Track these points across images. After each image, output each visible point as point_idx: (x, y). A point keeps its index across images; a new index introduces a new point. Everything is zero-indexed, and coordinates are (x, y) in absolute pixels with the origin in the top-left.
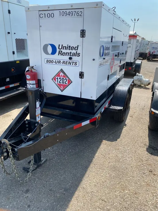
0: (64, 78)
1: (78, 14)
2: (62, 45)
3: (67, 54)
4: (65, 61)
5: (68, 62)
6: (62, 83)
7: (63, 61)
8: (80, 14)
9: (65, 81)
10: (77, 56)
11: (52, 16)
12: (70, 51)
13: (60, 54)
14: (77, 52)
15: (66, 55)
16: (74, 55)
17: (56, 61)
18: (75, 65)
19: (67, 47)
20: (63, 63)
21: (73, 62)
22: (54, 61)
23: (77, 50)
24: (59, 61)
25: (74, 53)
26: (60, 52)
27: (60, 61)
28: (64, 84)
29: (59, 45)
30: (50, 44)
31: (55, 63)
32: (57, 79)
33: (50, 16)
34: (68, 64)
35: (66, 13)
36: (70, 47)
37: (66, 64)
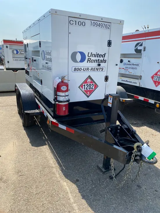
0: (91, 84)
1: (106, 27)
2: (91, 53)
3: (96, 61)
4: (93, 68)
5: (96, 69)
6: (89, 89)
7: (91, 68)
8: (108, 27)
9: (92, 86)
10: (104, 62)
11: (84, 25)
12: (99, 58)
13: (89, 61)
14: (104, 59)
15: (94, 62)
16: (102, 61)
17: (84, 68)
18: (101, 70)
19: (96, 54)
20: (91, 69)
21: (100, 68)
22: (82, 69)
23: (104, 57)
24: (87, 68)
25: (102, 60)
26: (89, 59)
27: (89, 68)
28: (91, 89)
29: (89, 53)
30: (79, 52)
31: (84, 70)
32: (84, 87)
33: (82, 24)
34: (95, 70)
35: (97, 24)
36: (98, 54)
37: (94, 70)
